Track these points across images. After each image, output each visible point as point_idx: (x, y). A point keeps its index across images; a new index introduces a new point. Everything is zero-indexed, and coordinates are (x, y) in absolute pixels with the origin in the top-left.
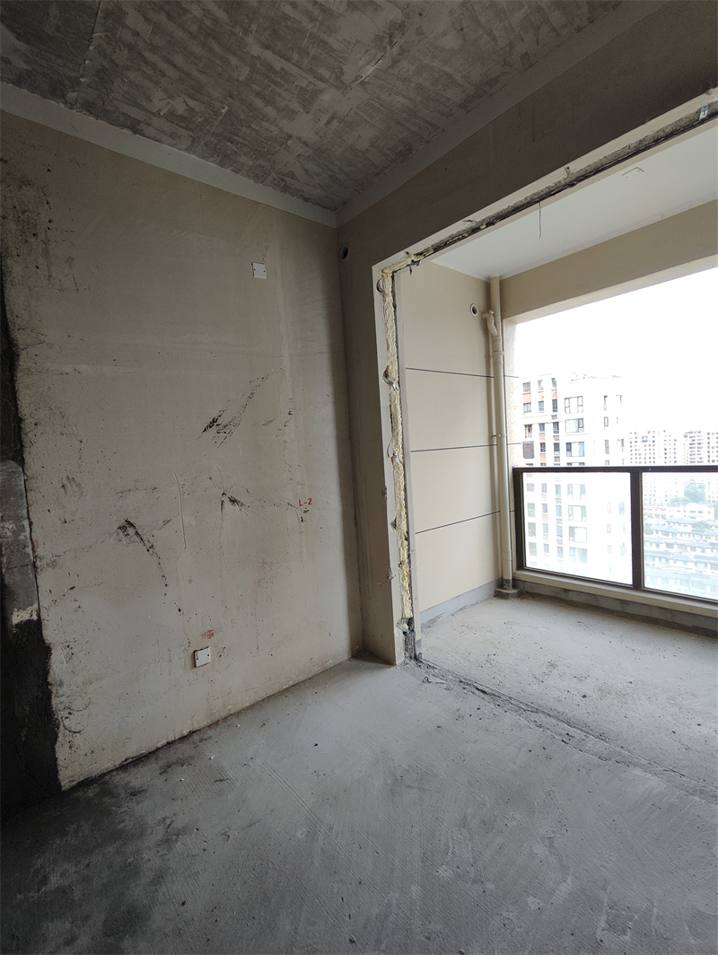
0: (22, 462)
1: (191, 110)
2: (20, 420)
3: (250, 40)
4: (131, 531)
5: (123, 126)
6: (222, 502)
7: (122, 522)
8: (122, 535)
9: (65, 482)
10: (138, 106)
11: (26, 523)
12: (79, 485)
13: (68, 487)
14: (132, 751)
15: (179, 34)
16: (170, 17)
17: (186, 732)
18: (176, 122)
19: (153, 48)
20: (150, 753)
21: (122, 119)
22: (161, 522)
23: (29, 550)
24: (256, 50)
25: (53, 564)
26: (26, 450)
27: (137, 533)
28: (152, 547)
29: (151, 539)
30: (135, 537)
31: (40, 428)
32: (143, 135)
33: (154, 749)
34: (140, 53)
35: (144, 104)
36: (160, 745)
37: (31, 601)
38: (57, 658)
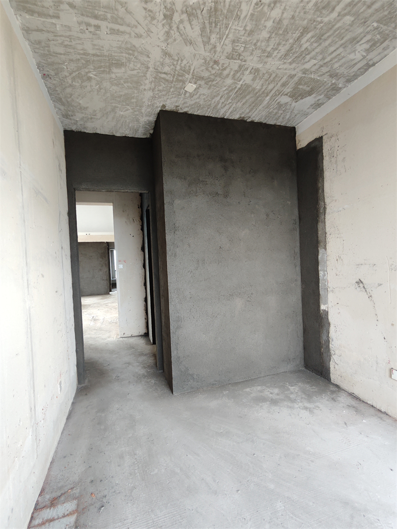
0: (326, 249)
1: (368, 41)
2: (326, 233)
3: (326, 20)
4: (361, 285)
5: (366, 70)
7: (358, 280)
8: (357, 286)
9: (338, 258)
10: (356, 64)
11: (326, 273)
12: (342, 260)
13: (338, 260)
15: (317, 50)
16: (309, 54)
17: (383, 410)
18: (375, 48)
19: (323, 58)
20: (363, 401)
21: (362, 70)
22: (377, 284)
23: (326, 283)
24: (334, 15)
25: (332, 291)
26: (327, 245)
27: (364, 287)
28: (371, 296)
29: (371, 292)
30: (363, 289)
31: (331, 236)
32: (377, 62)
33: (366, 402)
34: (324, 64)
35: (355, 62)
36: (369, 402)
37: (326, 303)
38: (332, 329)
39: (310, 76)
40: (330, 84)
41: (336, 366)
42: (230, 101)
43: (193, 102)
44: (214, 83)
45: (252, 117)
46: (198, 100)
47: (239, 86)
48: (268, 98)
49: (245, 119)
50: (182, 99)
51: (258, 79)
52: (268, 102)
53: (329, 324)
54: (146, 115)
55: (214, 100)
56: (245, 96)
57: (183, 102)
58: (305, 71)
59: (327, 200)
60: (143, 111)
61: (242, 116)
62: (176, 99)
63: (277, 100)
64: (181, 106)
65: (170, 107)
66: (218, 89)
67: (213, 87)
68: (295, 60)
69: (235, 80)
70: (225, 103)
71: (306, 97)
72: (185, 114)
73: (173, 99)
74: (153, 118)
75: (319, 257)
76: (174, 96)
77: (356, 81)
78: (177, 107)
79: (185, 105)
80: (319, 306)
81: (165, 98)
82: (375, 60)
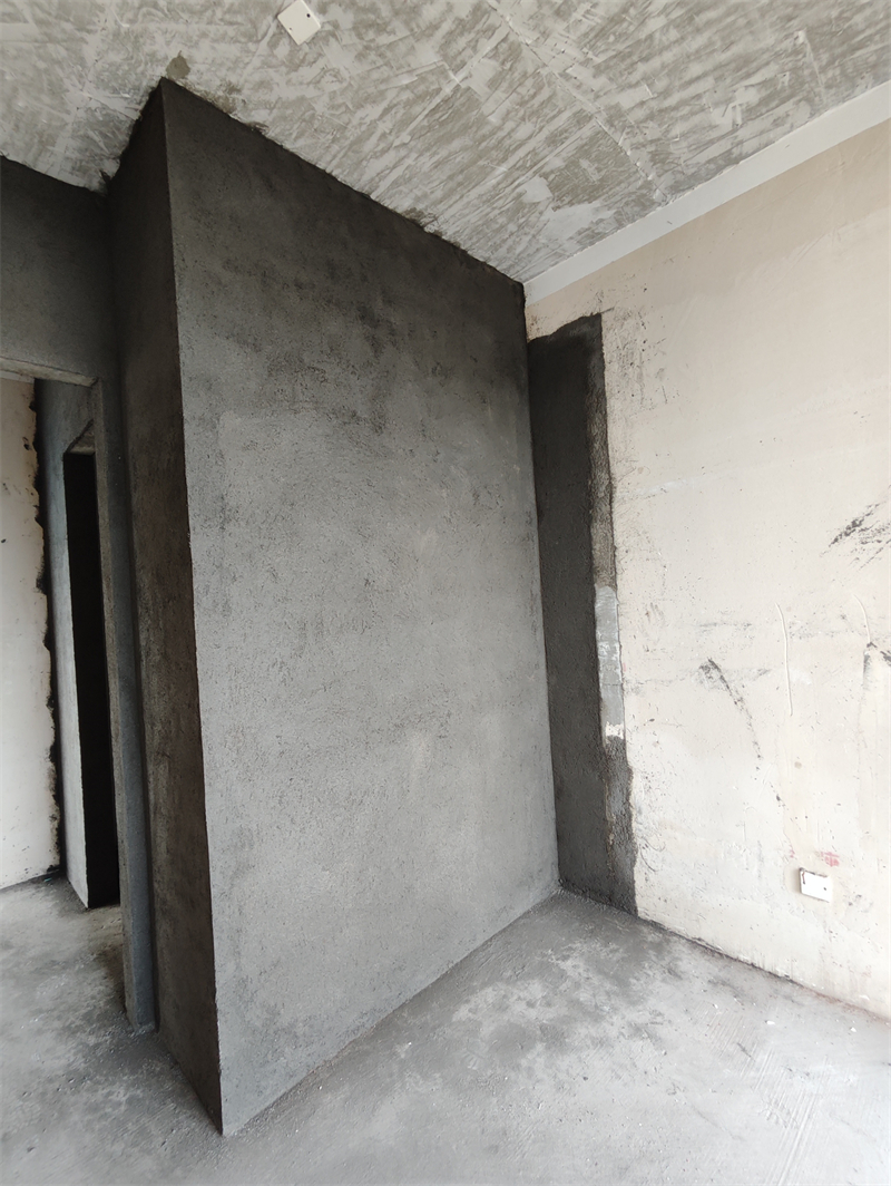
0: (615, 587)
1: (763, 84)
2: (615, 548)
4: (714, 673)
5: (720, 169)
6: (867, 658)
7: (705, 662)
8: (704, 676)
9: (649, 609)
10: (712, 142)
11: (617, 645)
12: (661, 614)
13: (652, 614)
14: (708, 935)
15: (668, 57)
16: (645, 59)
17: (781, 972)
18: (764, 110)
19: (666, 93)
20: (727, 956)
21: (712, 166)
22: (755, 670)
23: (618, 671)
25: (636, 691)
26: (619, 577)
27: (722, 678)
28: (741, 700)
29: (741, 689)
30: (720, 682)
31: (630, 555)
32: (748, 155)
33: (735, 957)
34: (661, 111)
35: (714, 134)
36: (742, 957)
37: (619, 719)
38: (637, 784)
39: (616, 137)
40: (640, 183)
41: (652, 876)
42: (405, 137)
43: (290, 94)
44: (384, 39)
45: (441, 219)
46: (310, 92)
47: (447, 90)
48: (503, 169)
49: (423, 221)
50: (256, 62)
51: (505, 85)
52: (499, 184)
53: (629, 772)
54: (101, 83)
55: (360, 113)
56: (449, 138)
57: (257, 77)
58: (615, 116)
59: (617, 469)
60: (89, 52)
61: (420, 207)
62: (234, 51)
63: (519, 185)
64: (246, 92)
65: (203, 80)
66: (386, 71)
67: (372, 56)
68: (612, 63)
69: (445, 57)
70: (391, 138)
71: (580, 202)
72: (254, 132)
73: (222, 47)
74: (127, 108)
75: (598, 606)
76: (231, 31)
77: (688, 193)
78: (232, 89)
79: (262, 95)
80: (599, 729)
81: (195, 28)
82: (747, 147)
